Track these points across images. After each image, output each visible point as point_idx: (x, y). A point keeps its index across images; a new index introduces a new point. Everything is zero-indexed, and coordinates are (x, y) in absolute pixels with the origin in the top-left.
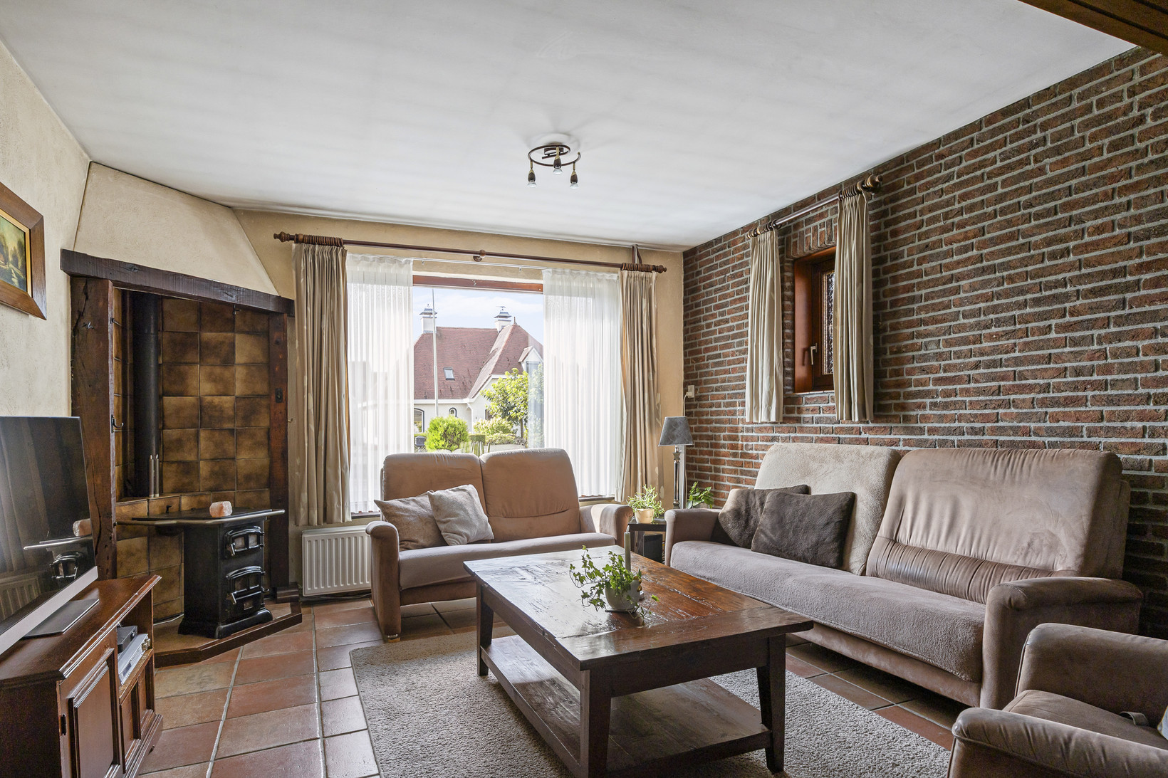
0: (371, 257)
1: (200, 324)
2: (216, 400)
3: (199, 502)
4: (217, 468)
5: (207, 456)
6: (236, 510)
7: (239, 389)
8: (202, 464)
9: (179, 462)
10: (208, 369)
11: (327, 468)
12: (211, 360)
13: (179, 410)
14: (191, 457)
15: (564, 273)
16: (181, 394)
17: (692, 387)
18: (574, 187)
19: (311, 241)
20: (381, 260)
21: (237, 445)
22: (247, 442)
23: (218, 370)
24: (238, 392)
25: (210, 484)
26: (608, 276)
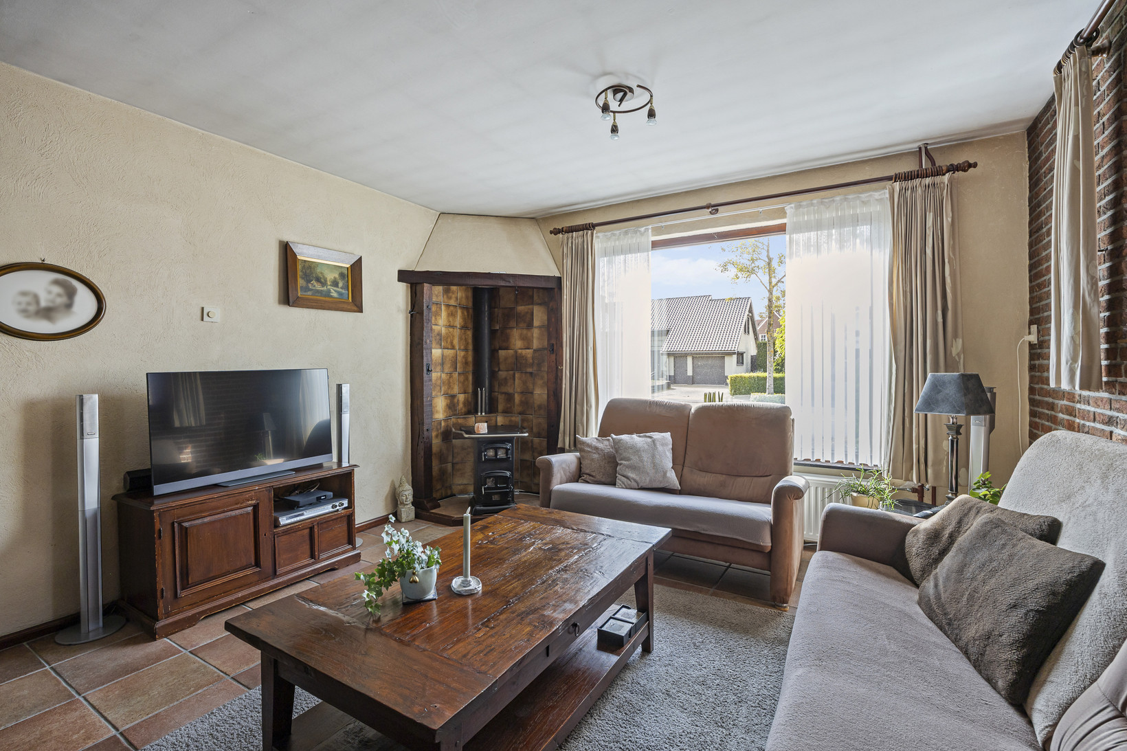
0: (617, 232)
1: (517, 303)
2: (524, 352)
3: (510, 421)
4: (523, 399)
5: (519, 390)
6: (491, 429)
7: (536, 344)
8: (516, 395)
9: (505, 393)
10: (520, 331)
11: (578, 406)
12: (522, 325)
13: (506, 359)
14: (511, 391)
15: (812, 204)
16: (507, 348)
17: (1034, 328)
19: (571, 230)
20: (626, 233)
21: (534, 384)
22: (540, 382)
23: (525, 332)
24: (535, 347)
25: (520, 409)
26: (877, 195)
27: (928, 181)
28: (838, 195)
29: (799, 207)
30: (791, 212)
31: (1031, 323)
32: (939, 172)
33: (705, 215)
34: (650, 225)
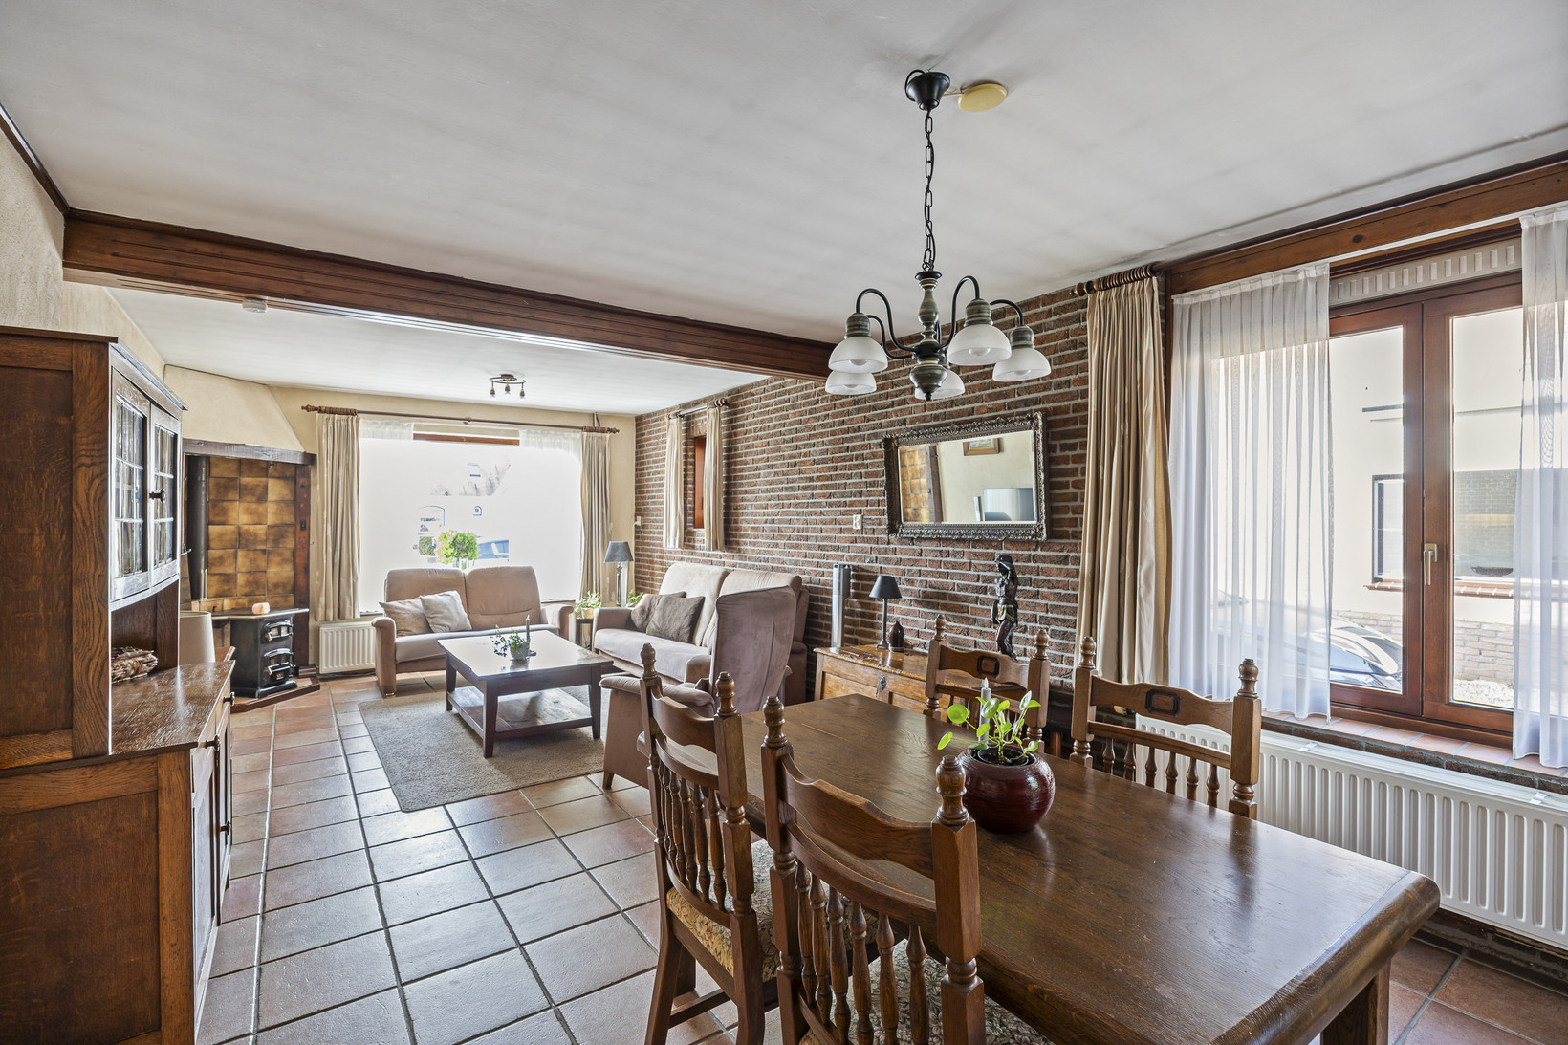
0: (380, 422)
1: (240, 472)
2: (252, 528)
3: (237, 604)
4: (251, 579)
5: (244, 569)
6: (272, 609)
7: (271, 519)
8: (239, 575)
9: (220, 574)
10: (245, 505)
11: (342, 579)
12: (249, 498)
13: (221, 536)
14: (230, 570)
15: (537, 433)
16: (223, 523)
17: (639, 518)
18: (522, 400)
19: (332, 411)
20: (387, 424)
21: (268, 562)
22: (277, 559)
23: (253, 506)
24: (269, 523)
25: (246, 590)
26: (572, 435)
27: (599, 434)
28: (552, 431)
29: (529, 432)
30: (522, 434)
31: (636, 515)
32: (603, 431)
33: (460, 424)
34: (414, 422)
